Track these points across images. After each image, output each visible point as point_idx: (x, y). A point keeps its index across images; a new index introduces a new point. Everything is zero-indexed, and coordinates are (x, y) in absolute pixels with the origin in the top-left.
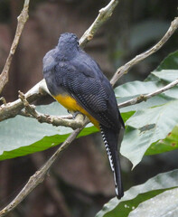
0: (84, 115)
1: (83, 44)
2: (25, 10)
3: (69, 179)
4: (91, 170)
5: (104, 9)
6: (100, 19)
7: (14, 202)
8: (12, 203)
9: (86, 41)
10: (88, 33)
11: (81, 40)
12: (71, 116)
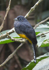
0: (25, 39)
1: (26, 18)
2: (9, 7)
3: (22, 57)
4: (29, 55)
5: (32, 8)
6: (31, 11)
7: (4, 63)
8: (3, 63)
9: (27, 17)
10: (27, 15)
11: (25, 17)
12: (21, 39)
